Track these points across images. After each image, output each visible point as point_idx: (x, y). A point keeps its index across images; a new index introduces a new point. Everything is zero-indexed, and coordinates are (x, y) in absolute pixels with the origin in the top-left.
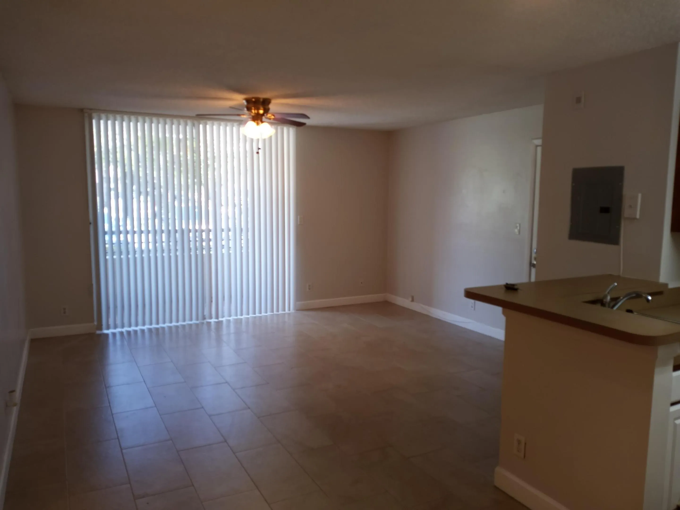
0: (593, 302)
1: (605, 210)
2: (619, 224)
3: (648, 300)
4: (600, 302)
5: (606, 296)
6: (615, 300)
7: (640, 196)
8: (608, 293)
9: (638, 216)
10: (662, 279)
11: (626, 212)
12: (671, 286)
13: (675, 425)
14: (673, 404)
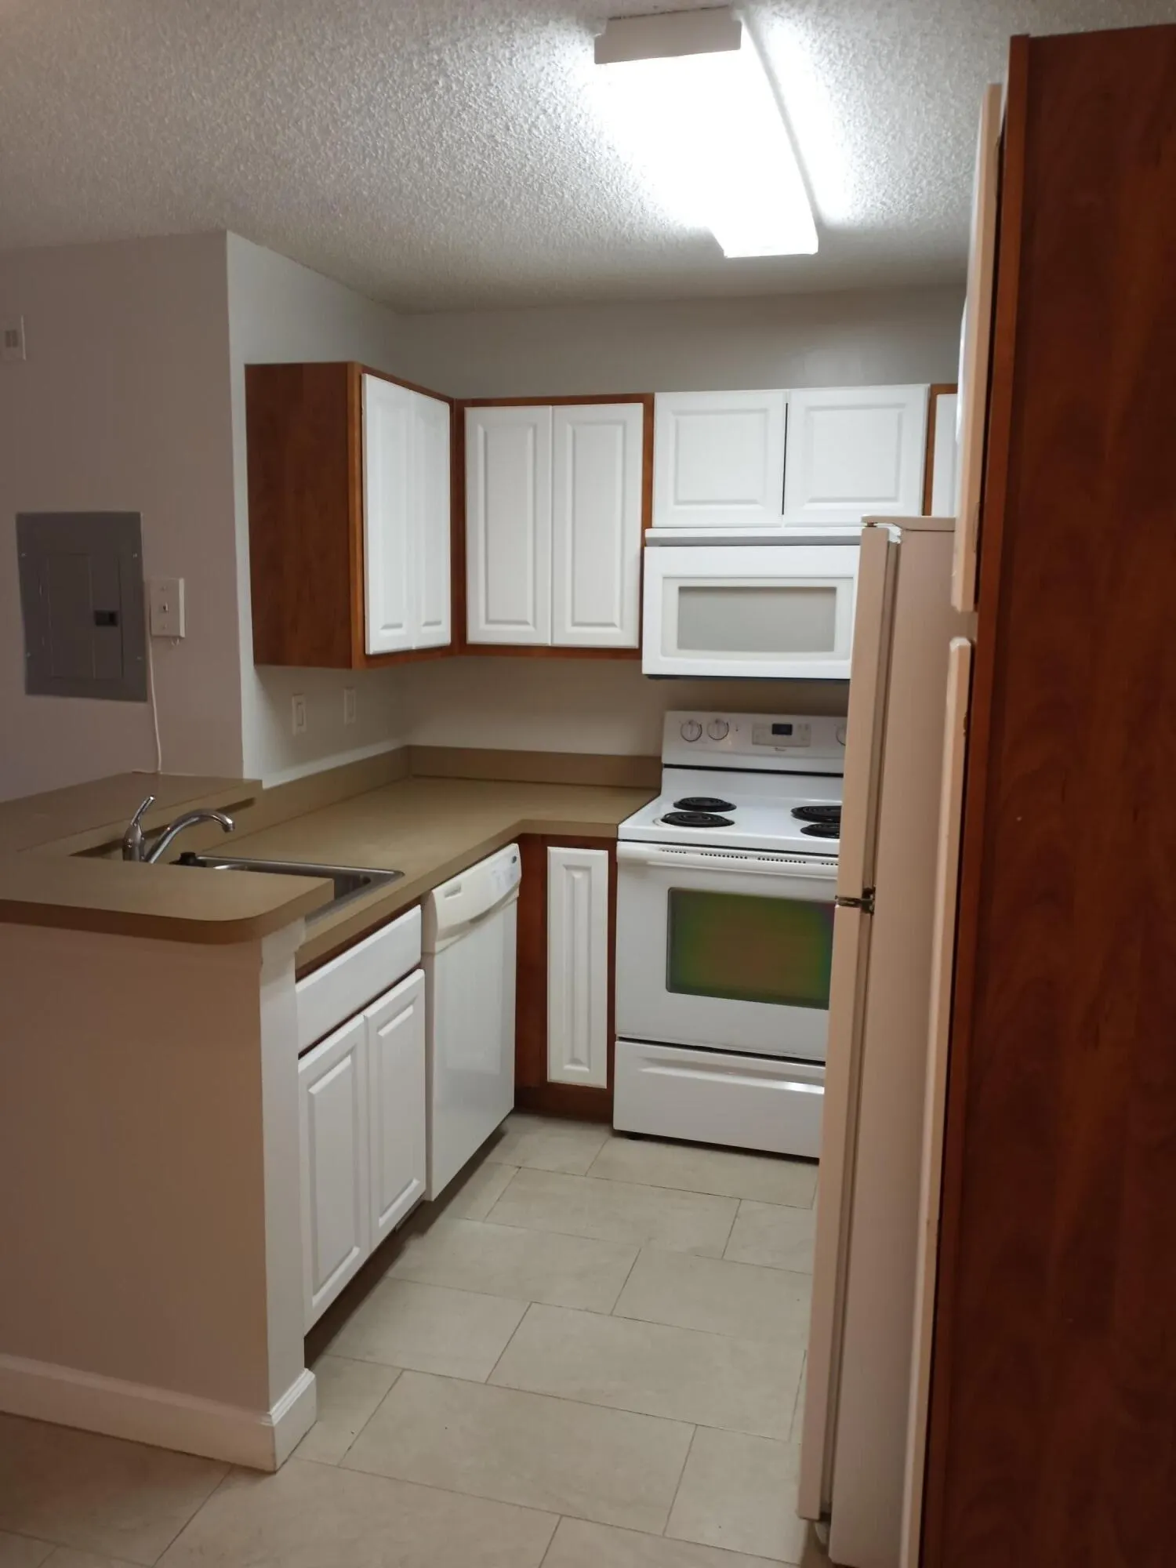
0: (102, 851)
1: (109, 619)
2: (143, 651)
3: (226, 827)
4: (121, 847)
5: (131, 831)
6: (155, 834)
7: (182, 582)
8: (136, 821)
9: (182, 634)
10: (249, 773)
11: (156, 624)
12: (266, 786)
13: (311, 1096)
14: (302, 1055)
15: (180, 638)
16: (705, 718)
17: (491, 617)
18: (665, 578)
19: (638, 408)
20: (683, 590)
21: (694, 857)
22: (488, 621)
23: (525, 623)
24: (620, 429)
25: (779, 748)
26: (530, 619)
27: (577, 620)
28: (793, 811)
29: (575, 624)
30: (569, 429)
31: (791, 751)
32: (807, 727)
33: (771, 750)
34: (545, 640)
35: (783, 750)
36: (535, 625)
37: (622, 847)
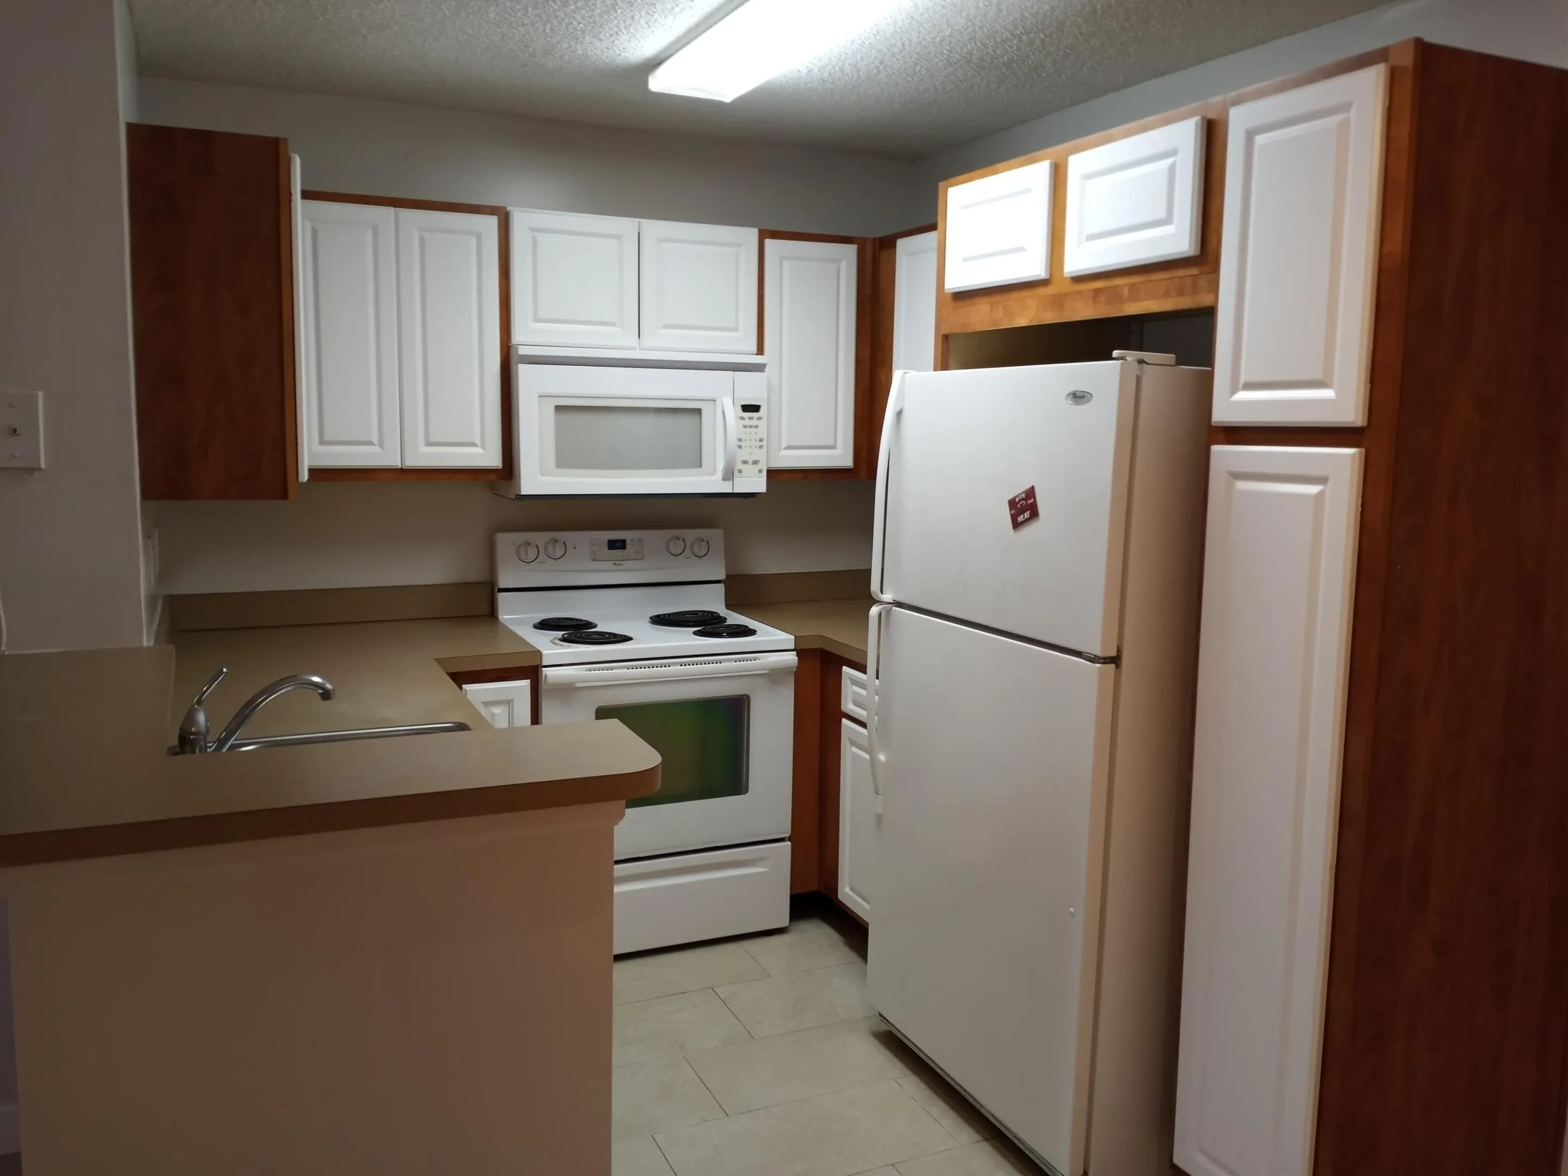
5: (191, 717)
7: (39, 394)
8: (199, 702)
9: (43, 466)
10: (146, 639)
15: (39, 469)
16: (540, 538)
17: (327, 437)
18: (540, 396)
19: (492, 222)
20: (558, 408)
21: (620, 672)
22: (322, 442)
23: (370, 443)
24: (473, 241)
25: (617, 562)
26: (375, 439)
27: (432, 439)
28: (651, 618)
29: (429, 444)
30: (416, 235)
31: (627, 564)
32: (640, 541)
33: (609, 565)
34: (394, 461)
35: (622, 565)
36: (381, 445)
37: (549, 673)
